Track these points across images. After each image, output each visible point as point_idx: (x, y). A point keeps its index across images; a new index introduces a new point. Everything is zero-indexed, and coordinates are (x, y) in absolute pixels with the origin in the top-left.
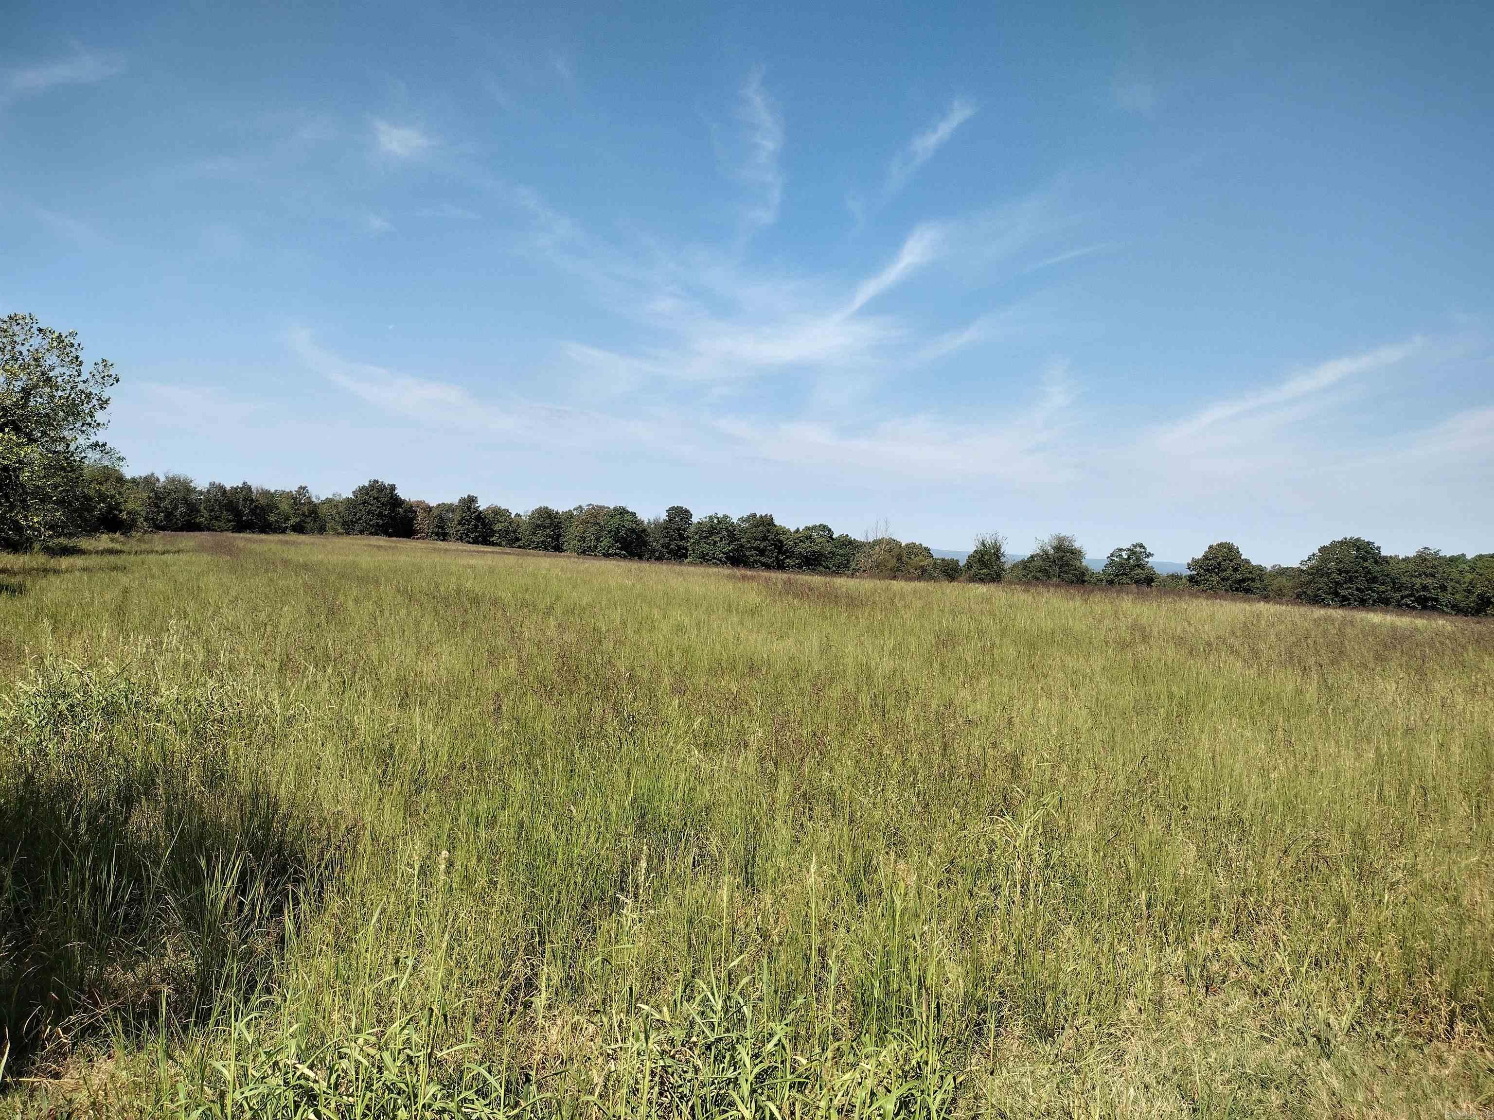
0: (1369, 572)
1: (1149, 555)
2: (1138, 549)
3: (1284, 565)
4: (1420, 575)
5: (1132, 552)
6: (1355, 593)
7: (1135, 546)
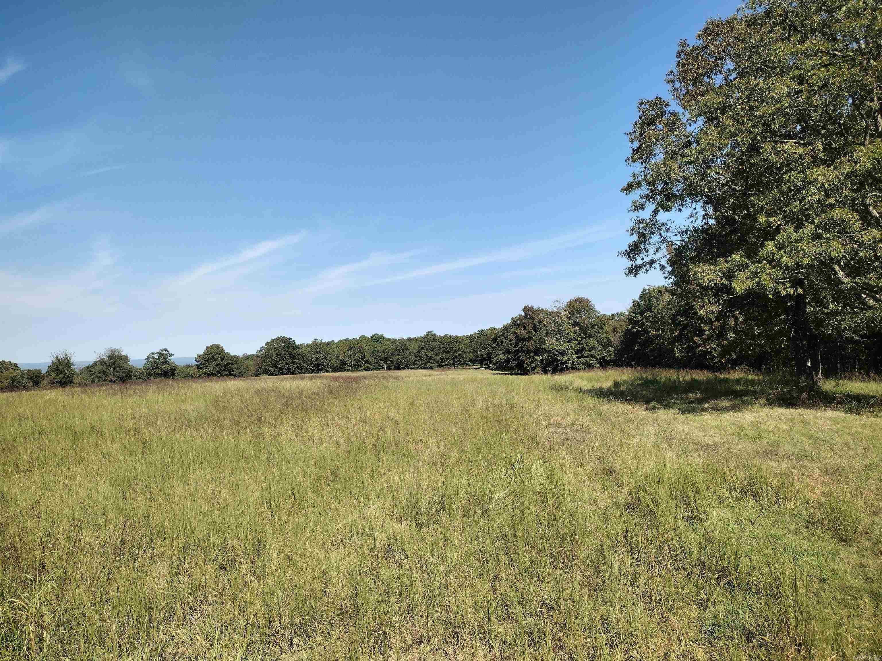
0: (291, 354)
1: (171, 355)
2: (164, 352)
3: (249, 354)
4: (315, 353)
5: (160, 354)
6: (286, 365)
7: (162, 351)
